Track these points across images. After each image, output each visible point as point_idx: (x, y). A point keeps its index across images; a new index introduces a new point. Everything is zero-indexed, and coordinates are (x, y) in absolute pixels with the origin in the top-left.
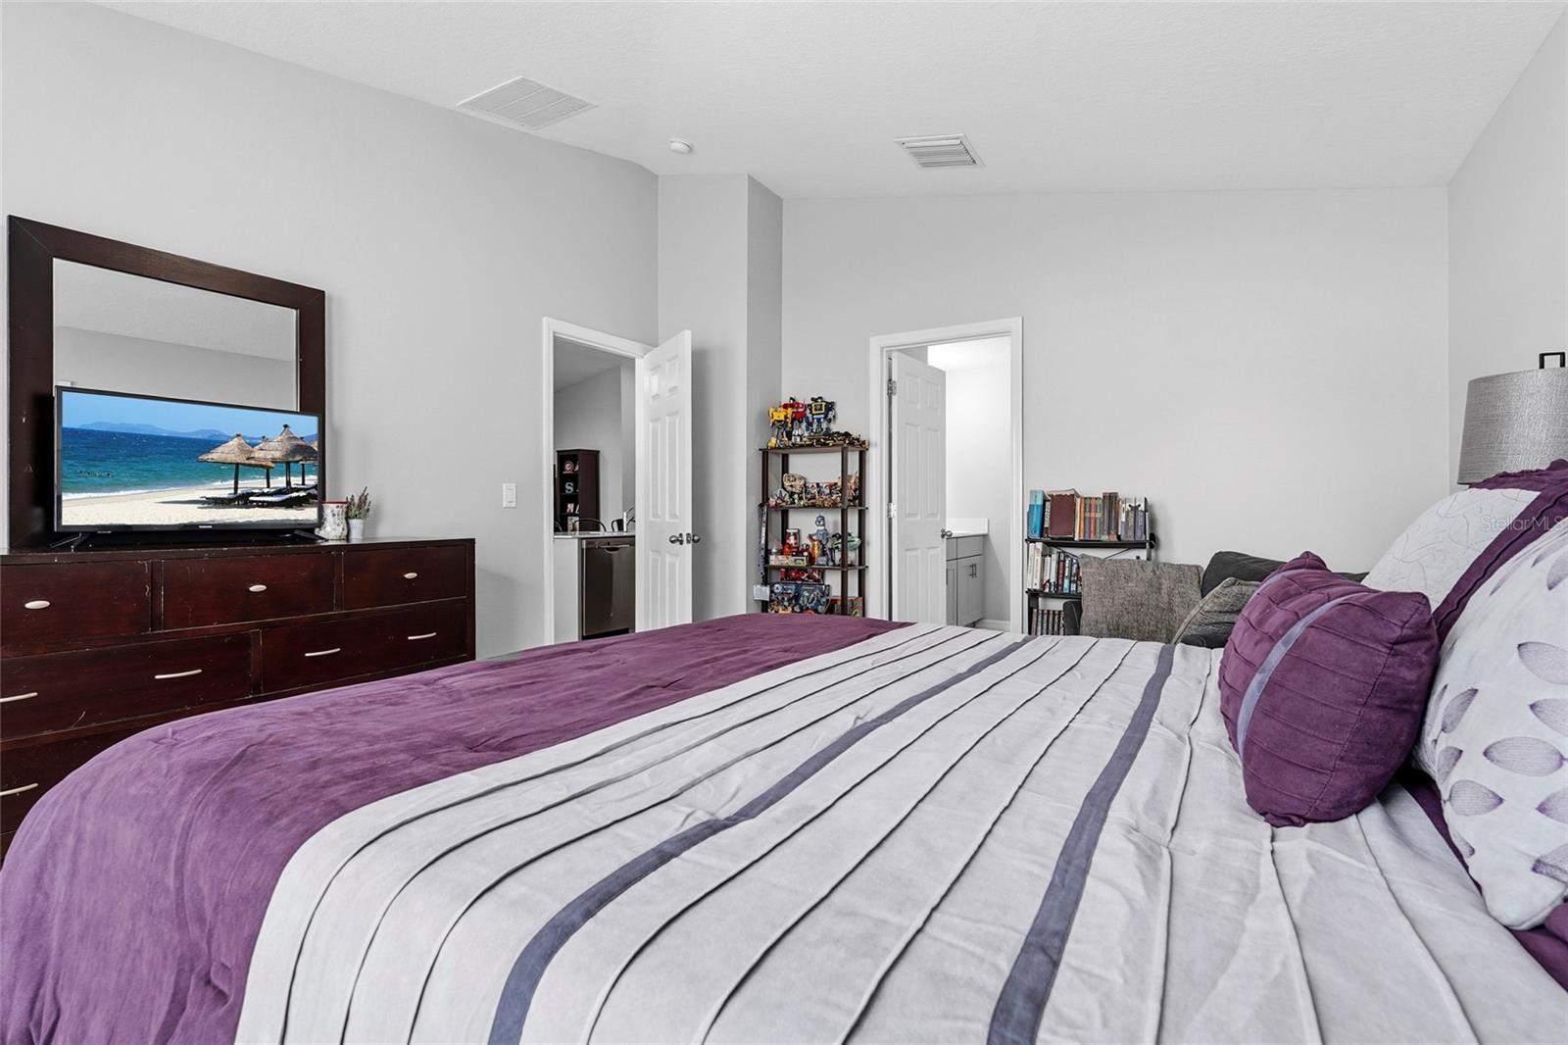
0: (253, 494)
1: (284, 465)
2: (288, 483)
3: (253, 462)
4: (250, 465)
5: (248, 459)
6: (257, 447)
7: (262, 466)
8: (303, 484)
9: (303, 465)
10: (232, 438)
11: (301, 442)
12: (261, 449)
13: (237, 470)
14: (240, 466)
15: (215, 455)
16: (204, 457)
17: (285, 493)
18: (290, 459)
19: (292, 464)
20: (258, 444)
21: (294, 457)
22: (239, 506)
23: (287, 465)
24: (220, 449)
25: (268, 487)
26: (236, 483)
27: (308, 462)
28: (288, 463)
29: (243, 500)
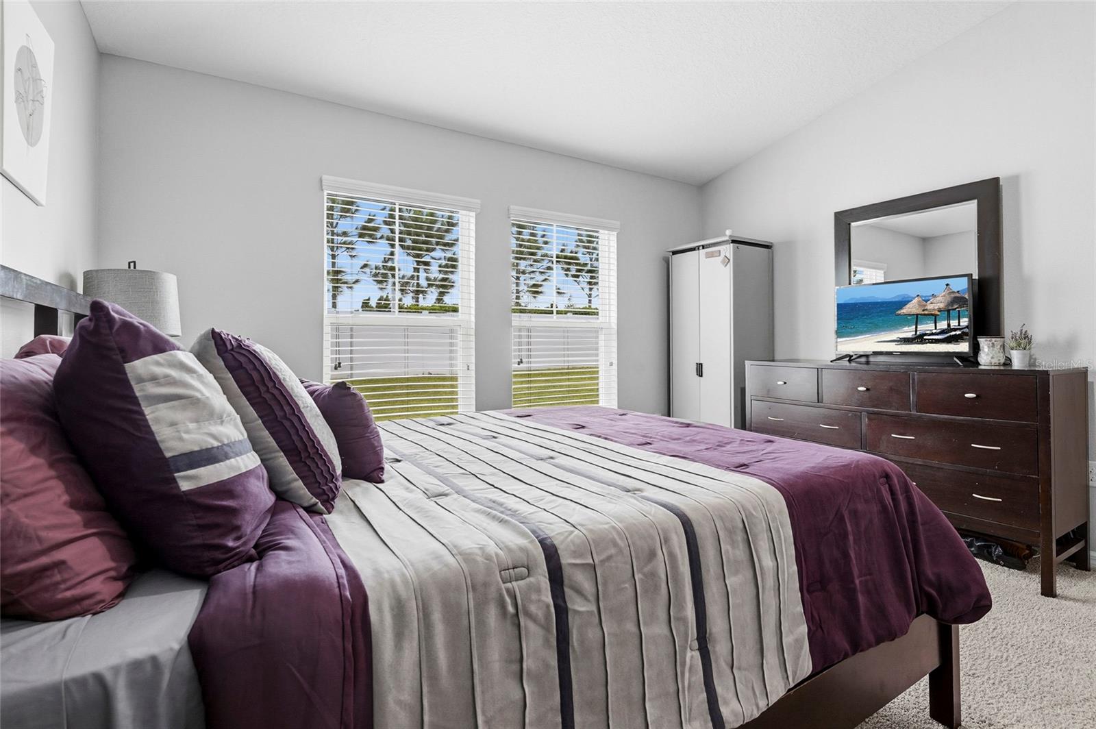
0: (926, 334)
1: (946, 313)
2: (949, 325)
3: (926, 312)
4: (925, 315)
5: (923, 310)
6: (929, 302)
7: (932, 315)
8: (959, 325)
9: (959, 311)
10: (914, 298)
11: (957, 295)
12: (932, 303)
13: (917, 319)
14: (919, 316)
15: (904, 311)
16: (899, 312)
17: (947, 333)
18: (950, 308)
19: (951, 311)
20: (929, 300)
21: (952, 306)
22: (918, 343)
23: (948, 312)
24: (908, 306)
25: (936, 329)
26: (916, 327)
27: (963, 309)
28: (949, 311)
29: (920, 339)
